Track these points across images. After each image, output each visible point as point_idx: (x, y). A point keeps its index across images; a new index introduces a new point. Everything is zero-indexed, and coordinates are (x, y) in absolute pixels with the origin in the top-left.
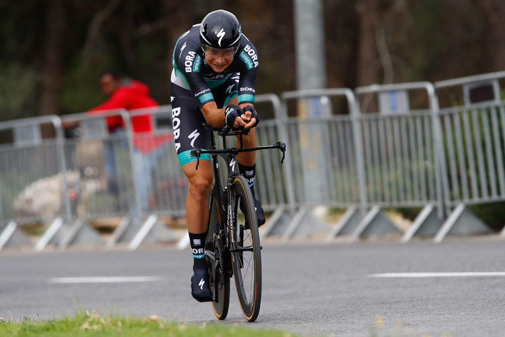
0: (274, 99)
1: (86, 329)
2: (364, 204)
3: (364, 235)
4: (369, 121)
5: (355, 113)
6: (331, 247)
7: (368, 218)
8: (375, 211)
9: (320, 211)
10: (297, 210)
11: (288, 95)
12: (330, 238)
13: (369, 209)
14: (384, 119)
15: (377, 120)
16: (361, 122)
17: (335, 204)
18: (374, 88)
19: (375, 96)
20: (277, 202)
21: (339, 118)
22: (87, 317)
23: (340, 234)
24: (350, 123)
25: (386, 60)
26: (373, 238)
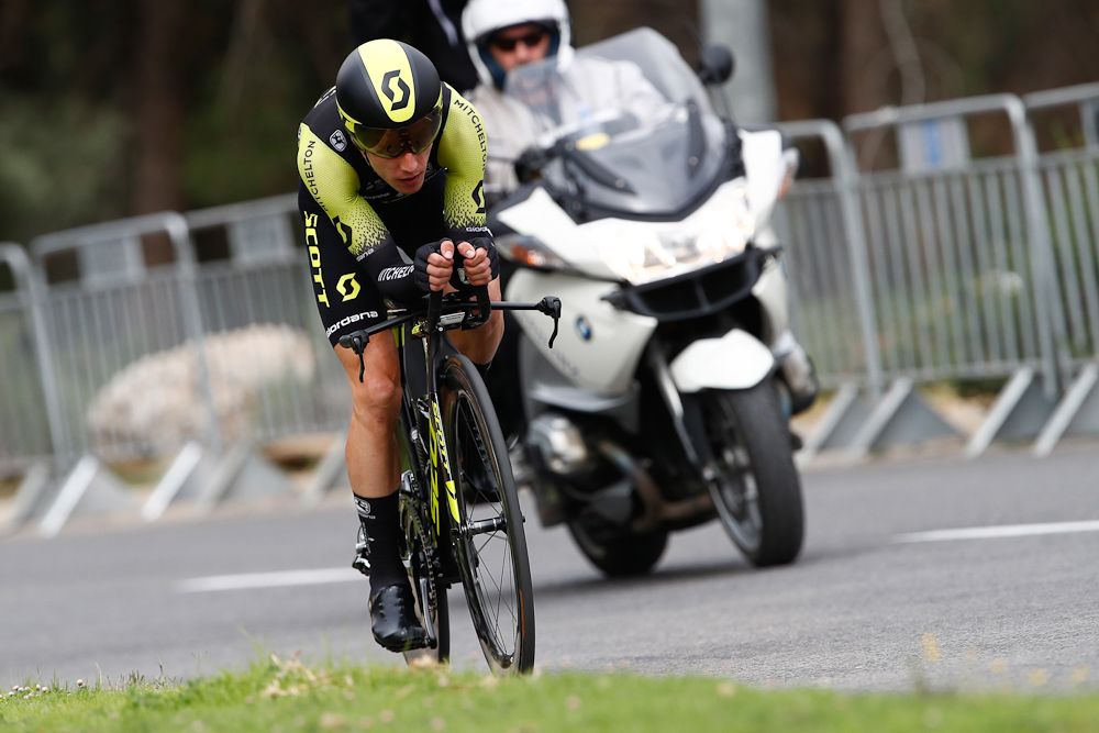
1: (274, 697)
4: (879, 191)
5: (847, 173)
7: (886, 406)
8: (900, 389)
14: (913, 184)
16: (861, 193)
18: (886, 115)
19: (890, 135)
21: (811, 188)
22: (273, 668)
24: (835, 197)
25: (906, 51)
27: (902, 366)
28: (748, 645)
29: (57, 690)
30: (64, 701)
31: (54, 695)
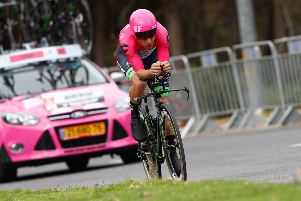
0: (228, 50)
1: (132, 188)
2: (283, 105)
3: (285, 123)
4: (283, 58)
5: (275, 54)
6: (267, 131)
7: (286, 113)
8: (290, 109)
9: (259, 112)
10: (246, 112)
11: (236, 47)
12: (265, 126)
13: (286, 108)
14: (291, 56)
15: (287, 57)
16: (279, 59)
17: (267, 107)
18: (284, 39)
19: (285, 44)
20: (234, 108)
21: (266, 58)
22: (132, 181)
23: (271, 123)
24: (272, 60)
25: (290, 23)
26: (290, 124)
27: (290, 103)
28: (252, 173)
29: (77, 188)
30: (79, 191)
31: (76, 189)
